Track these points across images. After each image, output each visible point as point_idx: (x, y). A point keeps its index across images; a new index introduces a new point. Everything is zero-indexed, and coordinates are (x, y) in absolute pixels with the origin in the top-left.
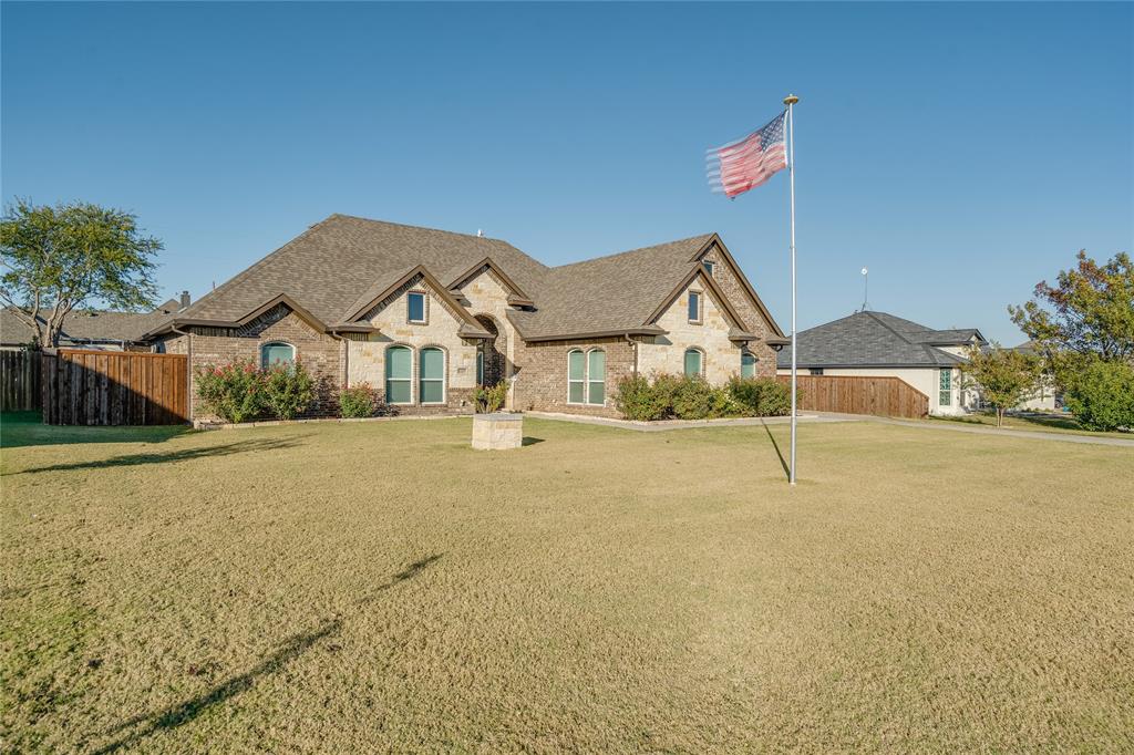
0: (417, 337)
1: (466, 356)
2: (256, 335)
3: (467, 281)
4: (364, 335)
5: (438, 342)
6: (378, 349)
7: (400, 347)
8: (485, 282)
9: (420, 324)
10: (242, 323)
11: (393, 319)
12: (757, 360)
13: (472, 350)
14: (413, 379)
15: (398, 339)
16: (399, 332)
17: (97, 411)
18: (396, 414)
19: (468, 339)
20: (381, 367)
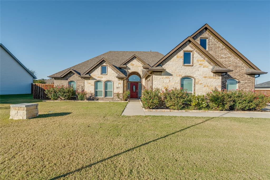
0: (104, 78)
1: (119, 83)
2: (67, 80)
3: (129, 62)
4: (89, 78)
5: (110, 80)
6: (92, 82)
7: (99, 81)
8: (135, 62)
9: (105, 75)
10: (62, 76)
11: (97, 74)
12: (239, 82)
13: (121, 82)
14: (103, 90)
15: (98, 79)
16: (98, 77)
17: (42, 96)
18: (97, 100)
19: (120, 78)
20: (93, 87)
